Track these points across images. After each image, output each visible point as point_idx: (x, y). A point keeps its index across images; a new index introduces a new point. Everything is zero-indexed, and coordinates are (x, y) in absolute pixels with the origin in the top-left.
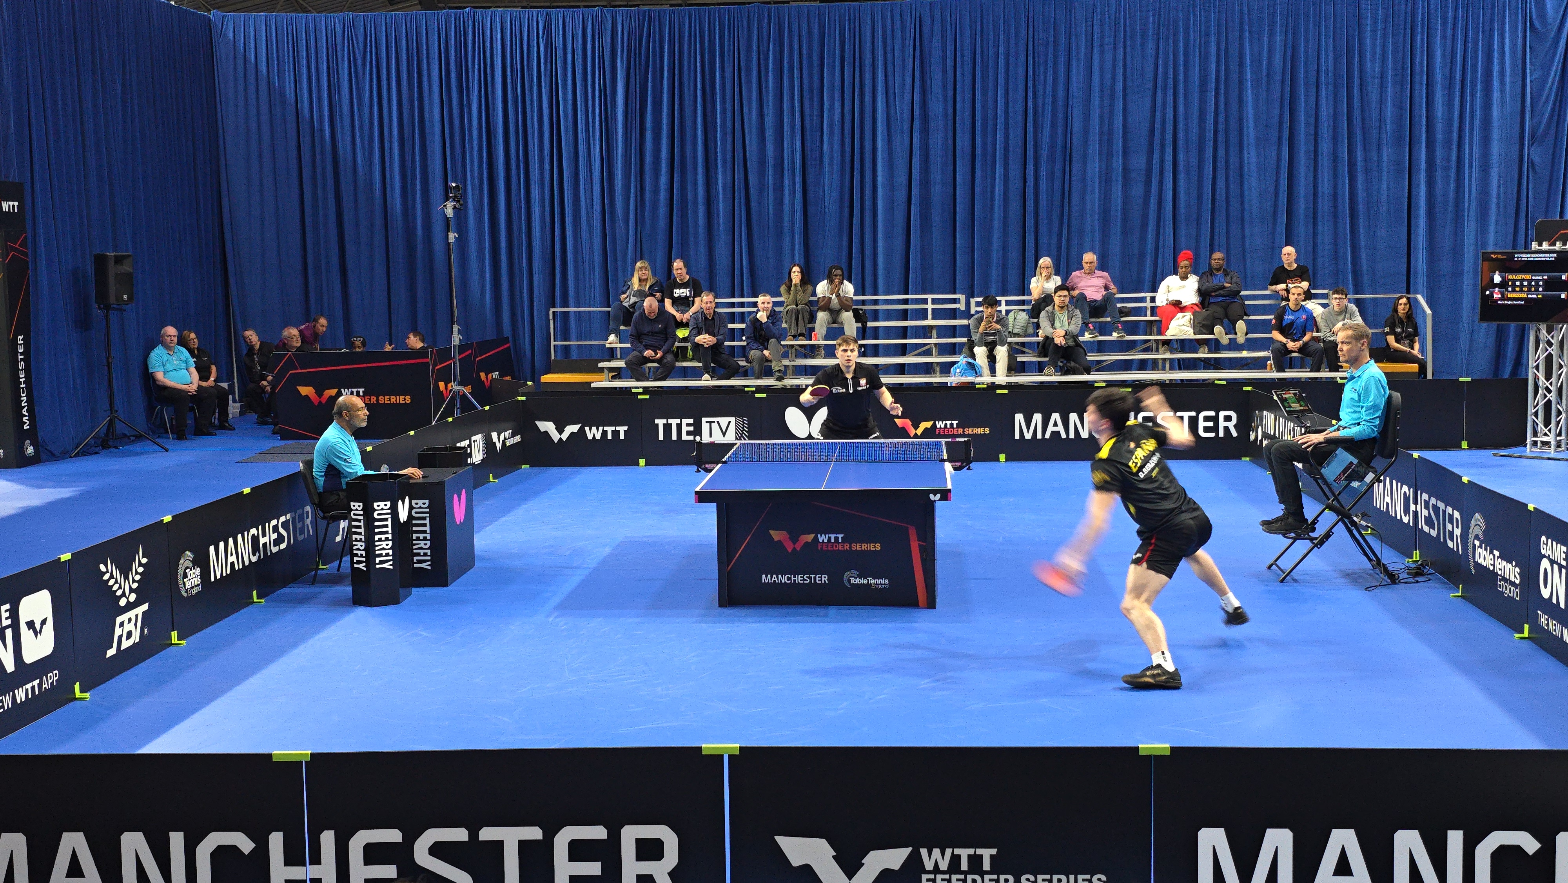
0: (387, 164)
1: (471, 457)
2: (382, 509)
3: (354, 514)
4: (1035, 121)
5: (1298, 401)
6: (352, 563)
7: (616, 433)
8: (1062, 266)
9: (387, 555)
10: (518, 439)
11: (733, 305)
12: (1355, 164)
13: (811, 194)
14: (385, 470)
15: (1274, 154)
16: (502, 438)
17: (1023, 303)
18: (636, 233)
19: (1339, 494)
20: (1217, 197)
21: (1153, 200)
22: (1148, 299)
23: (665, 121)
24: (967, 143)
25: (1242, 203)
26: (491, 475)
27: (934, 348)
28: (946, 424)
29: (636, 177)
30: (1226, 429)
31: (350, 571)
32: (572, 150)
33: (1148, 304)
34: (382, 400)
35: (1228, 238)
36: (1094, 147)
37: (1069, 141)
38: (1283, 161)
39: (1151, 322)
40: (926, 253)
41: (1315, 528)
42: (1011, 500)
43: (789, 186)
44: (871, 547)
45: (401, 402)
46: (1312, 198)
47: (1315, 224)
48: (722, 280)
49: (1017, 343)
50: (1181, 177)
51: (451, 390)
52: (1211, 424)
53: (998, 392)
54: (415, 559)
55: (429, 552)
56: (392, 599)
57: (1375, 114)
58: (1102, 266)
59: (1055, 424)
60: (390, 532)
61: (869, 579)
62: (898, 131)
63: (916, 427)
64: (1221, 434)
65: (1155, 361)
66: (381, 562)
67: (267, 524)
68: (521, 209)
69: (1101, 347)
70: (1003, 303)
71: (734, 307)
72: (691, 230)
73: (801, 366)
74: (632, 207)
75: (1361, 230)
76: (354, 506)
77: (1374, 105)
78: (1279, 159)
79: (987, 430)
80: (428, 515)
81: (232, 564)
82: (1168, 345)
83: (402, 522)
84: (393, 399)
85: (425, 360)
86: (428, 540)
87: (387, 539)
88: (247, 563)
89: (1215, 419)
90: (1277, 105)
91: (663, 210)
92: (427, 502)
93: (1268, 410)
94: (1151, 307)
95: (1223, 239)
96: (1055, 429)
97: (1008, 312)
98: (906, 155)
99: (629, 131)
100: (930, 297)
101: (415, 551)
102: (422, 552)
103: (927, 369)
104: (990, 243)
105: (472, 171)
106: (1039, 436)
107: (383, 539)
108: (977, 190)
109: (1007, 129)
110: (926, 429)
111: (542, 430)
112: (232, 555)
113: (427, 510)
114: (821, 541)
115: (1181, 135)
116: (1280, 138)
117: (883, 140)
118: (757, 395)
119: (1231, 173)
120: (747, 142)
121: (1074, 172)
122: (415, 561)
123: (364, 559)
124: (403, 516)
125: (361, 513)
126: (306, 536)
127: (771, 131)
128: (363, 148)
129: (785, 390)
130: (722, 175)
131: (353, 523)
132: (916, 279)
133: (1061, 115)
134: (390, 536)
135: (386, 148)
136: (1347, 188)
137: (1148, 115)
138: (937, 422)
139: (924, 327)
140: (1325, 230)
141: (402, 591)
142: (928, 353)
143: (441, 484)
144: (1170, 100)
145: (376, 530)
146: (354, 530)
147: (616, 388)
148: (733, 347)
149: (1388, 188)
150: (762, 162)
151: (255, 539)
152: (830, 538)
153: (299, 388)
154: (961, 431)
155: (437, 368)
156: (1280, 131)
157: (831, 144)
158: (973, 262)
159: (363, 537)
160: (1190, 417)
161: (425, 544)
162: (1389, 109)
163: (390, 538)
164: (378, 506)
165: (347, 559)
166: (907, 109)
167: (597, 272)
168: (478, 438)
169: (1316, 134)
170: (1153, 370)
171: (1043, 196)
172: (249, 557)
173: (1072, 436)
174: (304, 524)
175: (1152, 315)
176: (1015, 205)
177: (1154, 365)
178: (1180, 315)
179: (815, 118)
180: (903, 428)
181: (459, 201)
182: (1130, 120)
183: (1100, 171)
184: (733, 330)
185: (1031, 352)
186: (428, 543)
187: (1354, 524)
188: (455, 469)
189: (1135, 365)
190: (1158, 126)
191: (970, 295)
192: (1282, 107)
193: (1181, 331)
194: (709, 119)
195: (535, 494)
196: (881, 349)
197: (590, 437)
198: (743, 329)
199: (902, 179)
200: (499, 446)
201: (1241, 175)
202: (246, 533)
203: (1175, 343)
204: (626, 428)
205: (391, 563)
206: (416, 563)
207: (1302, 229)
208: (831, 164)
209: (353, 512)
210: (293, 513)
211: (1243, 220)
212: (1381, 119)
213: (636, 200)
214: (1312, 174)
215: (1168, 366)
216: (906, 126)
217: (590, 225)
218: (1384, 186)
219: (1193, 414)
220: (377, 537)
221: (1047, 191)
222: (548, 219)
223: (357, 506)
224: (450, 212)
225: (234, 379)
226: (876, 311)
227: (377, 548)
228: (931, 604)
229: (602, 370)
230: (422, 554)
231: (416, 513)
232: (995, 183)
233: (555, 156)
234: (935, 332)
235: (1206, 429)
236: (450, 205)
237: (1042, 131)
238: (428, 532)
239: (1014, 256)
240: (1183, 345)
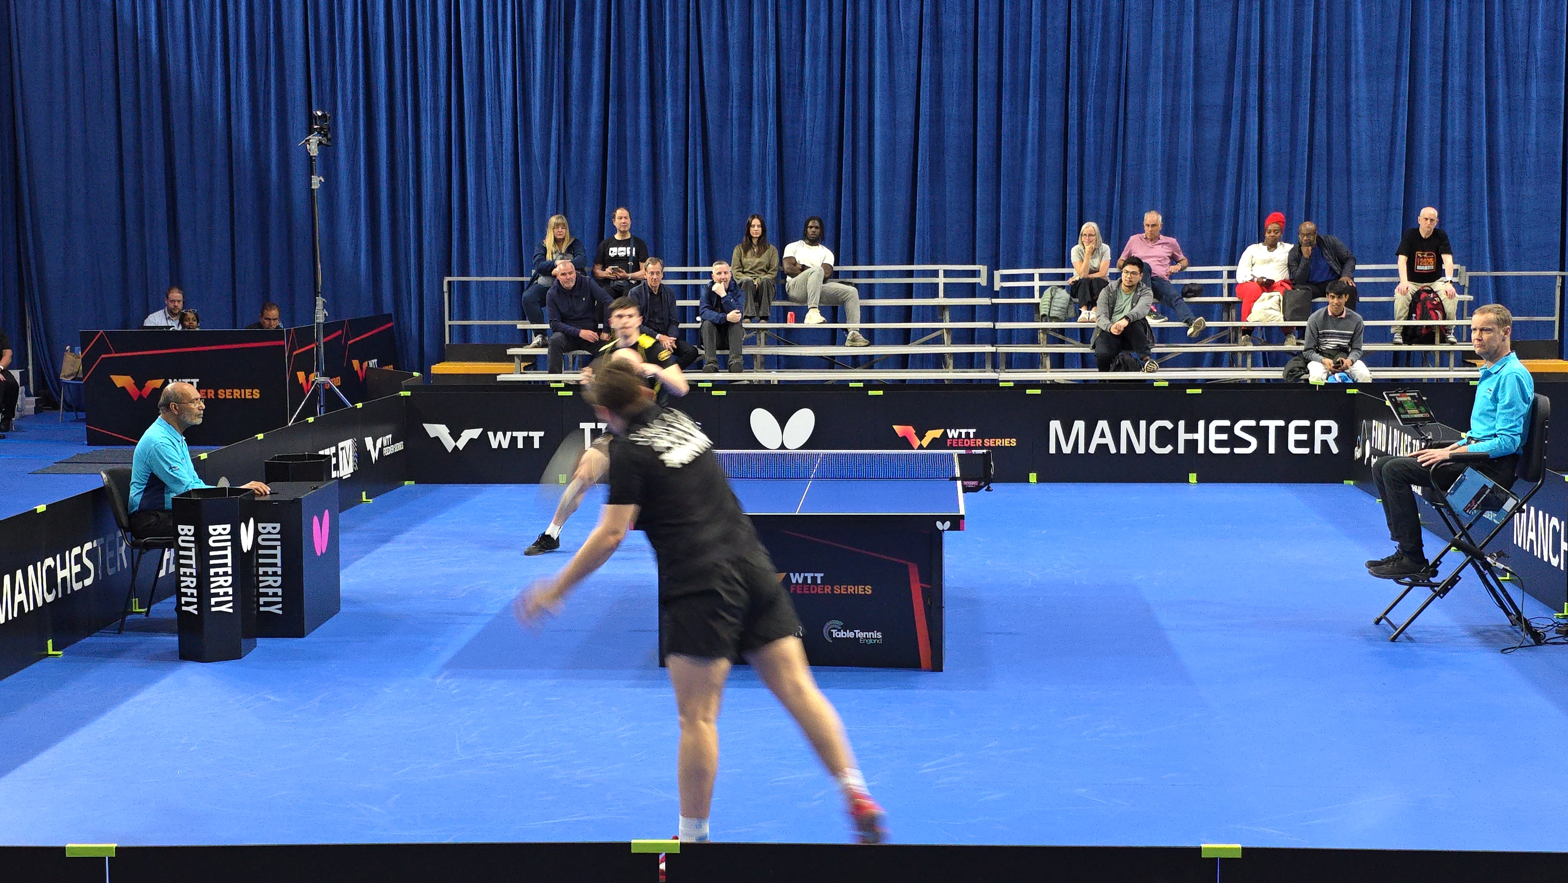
0: (233, 87)
1: (337, 467)
2: (220, 534)
3: (183, 541)
4: (1080, 41)
5: (1418, 408)
6: (179, 605)
7: (528, 440)
8: (1113, 229)
9: (226, 594)
10: (399, 446)
11: (684, 275)
12: (1497, 100)
13: (787, 131)
14: (224, 483)
15: (1389, 86)
16: (379, 445)
17: (1063, 277)
18: (558, 177)
19: (1468, 528)
20: (1317, 142)
21: (1233, 145)
22: (1225, 274)
23: (597, 34)
24: (992, 67)
25: (1348, 149)
26: (364, 493)
27: (945, 335)
28: (960, 434)
29: (559, 105)
30: (1324, 443)
31: (175, 615)
32: (475, 70)
33: (1225, 281)
34: (221, 394)
35: (1329, 196)
36: (1157, 76)
37: (1124, 64)
38: (1402, 99)
39: (1228, 304)
40: (936, 209)
41: (1437, 572)
42: (1044, 532)
43: (759, 121)
44: (860, 590)
45: (247, 397)
46: (1438, 145)
47: (1442, 179)
48: (671, 242)
49: (1054, 330)
50: (1270, 116)
51: (313, 382)
52: (1304, 437)
53: (1028, 392)
54: (262, 600)
55: (279, 591)
56: (232, 653)
57: (1521, 37)
58: (1167, 231)
59: (1103, 435)
60: (230, 564)
61: (857, 631)
62: (902, 52)
63: (921, 437)
64: (1318, 450)
65: (1234, 353)
66: (218, 604)
67: (67, 552)
68: (407, 144)
69: (1164, 335)
70: (1037, 277)
71: (686, 278)
72: (630, 177)
73: (772, 355)
74: (553, 145)
75: (1503, 187)
76: (182, 530)
77: (1520, 25)
78: (1396, 96)
79: (1013, 442)
80: (279, 543)
81: (21, 604)
82: (1250, 335)
83: (245, 551)
84: (237, 393)
85: (281, 343)
86: (278, 576)
87: (225, 574)
88: (40, 604)
89: (1310, 431)
90: (1395, 23)
91: (593, 151)
92: (278, 526)
93: (1380, 419)
94: (1229, 284)
95: (1323, 198)
96: (1103, 441)
97: (1042, 289)
98: (912, 81)
99: (551, 46)
100: (941, 268)
101: (261, 590)
102: (270, 591)
103: (938, 361)
104: (1020, 199)
105: (344, 95)
106: (1081, 450)
107: (221, 573)
108: (1005, 128)
109: (1044, 50)
110: (934, 439)
111: (432, 436)
112: (20, 592)
113: (278, 536)
114: (794, 581)
115: (1270, 62)
116: (1398, 67)
117: (882, 62)
118: (714, 393)
119: (1335, 113)
120: (705, 63)
121: (1130, 108)
122: (261, 603)
123: (195, 600)
124: (247, 543)
125: (193, 539)
126: (119, 570)
127: (736, 49)
128: (201, 64)
129: (752, 386)
130: (672, 106)
131: (181, 553)
132: (924, 244)
133: (1114, 33)
134: (230, 571)
135: (231, 66)
136: (1484, 134)
137: (1227, 35)
138: (948, 431)
139: (934, 307)
140: (1455, 186)
141: (244, 642)
142: (938, 341)
143: (297, 502)
144: (1256, 15)
145: (212, 562)
146: (182, 561)
147: (530, 382)
148: (684, 330)
149: (1538, 134)
150: (724, 89)
151: (51, 573)
152: (805, 578)
153: (114, 378)
154: (979, 442)
155: (295, 353)
156: (1399, 58)
157: (815, 69)
158: (998, 225)
159: (194, 571)
160: (1277, 428)
161: (275, 581)
162: (1540, 29)
163: (230, 572)
164: (215, 530)
165: (173, 599)
166: (914, 22)
167: (506, 231)
168: (348, 444)
169: (1445, 63)
170: (1231, 366)
171: (1090, 139)
172: (42, 595)
173: (1123, 450)
174: (115, 553)
175: (1228, 296)
176: (1053, 152)
177: (1232, 360)
178: (1265, 295)
179: (794, 34)
180: (905, 437)
181: (325, 135)
182: (1204, 40)
183: (1164, 107)
184: (684, 308)
185: (1072, 341)
186: (279, 579)
187: (1488, 566)
188: (315, 484)
189: (1207, 360)
190: (1240, 48)
191: (994, 266)
192: (1401, 26)
193: (1267, 316)
194: (655, 32)
195: (422, 518)
196: (876, 337)
197: (494, 445)
198: (697, 307)
199: (906, 113)
200: (375, 455)
201: (1348, 115)
202: (39, 564)
203: (1259, 332)
204: (542, 434)
205: (231, 605)
206: (262, 606)
207: (1425, 183)
208: (814, 94)
209: (181, 538)
210: (102, 539)
211: (1349, 172)
212: (1530, 44)
213: (559, 135)
214: (1439, 115)
215: (1249, 361)
216: (913, 46)
217: (497, 168)
218: (1533, 131)
219: (1281, 423)
220: (212, 571)
221: (1095, 131)
222: (443, 160)
223: (186, 531)
224: (314, 149)
225: (28, 364)
226: (871, 286)
227: (212, 586)
228: (937, 666)
229: (511, 359)
230: (271, 594)
231: (263, 540)
232: (1027, 120)
233: (453, 78)
234: (947, 315)
235: (1298, 444)
236: (314, 139)
237: (1089, 54)
238: (279, 564)
239: (1051, 216)
240: (1271, 334)
